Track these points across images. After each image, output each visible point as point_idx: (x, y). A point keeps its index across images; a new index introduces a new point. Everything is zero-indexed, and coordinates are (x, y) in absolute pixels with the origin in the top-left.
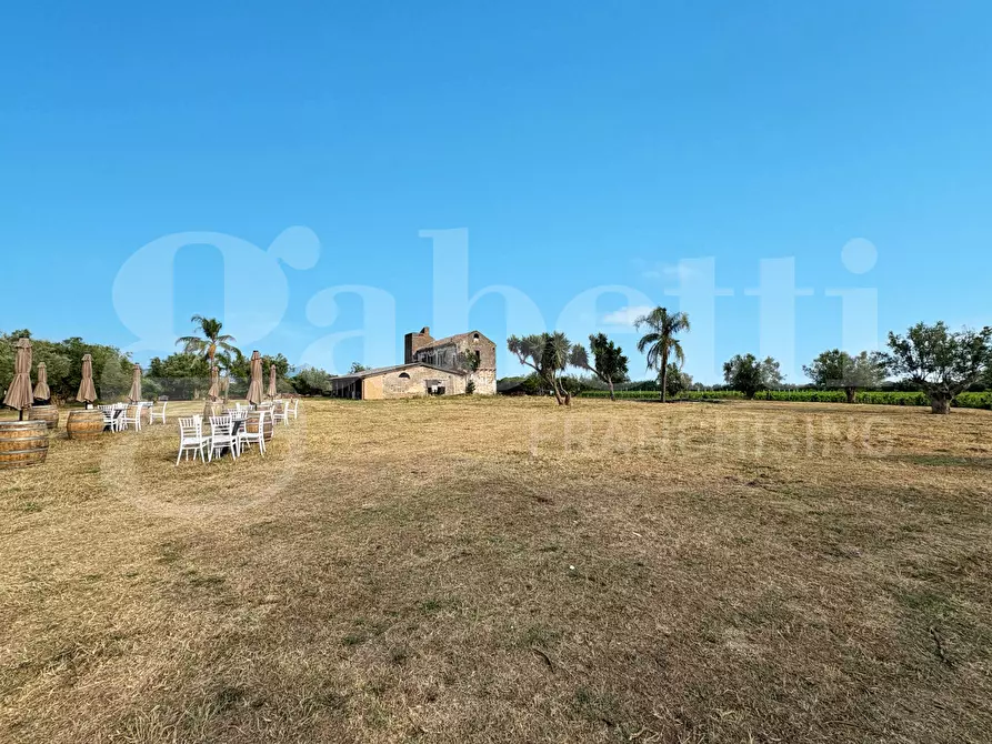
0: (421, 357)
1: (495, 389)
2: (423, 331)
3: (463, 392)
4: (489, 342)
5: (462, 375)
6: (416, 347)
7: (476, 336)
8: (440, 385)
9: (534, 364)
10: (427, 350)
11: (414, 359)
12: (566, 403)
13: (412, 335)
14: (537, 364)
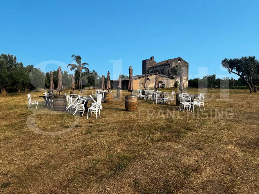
0: (150, 71)
1: (187, 84)
2: (151, 58)
3: (172, 86)
4: (186, 62)
5: (172, 78)
6: (148, 66)
7: (180, 60)
8: (163, 84)
9: (237, 73)
10: (153, 67)
11: (147, 72)
12: (255, 91)
13: (146, 60)
14: (239, 73)
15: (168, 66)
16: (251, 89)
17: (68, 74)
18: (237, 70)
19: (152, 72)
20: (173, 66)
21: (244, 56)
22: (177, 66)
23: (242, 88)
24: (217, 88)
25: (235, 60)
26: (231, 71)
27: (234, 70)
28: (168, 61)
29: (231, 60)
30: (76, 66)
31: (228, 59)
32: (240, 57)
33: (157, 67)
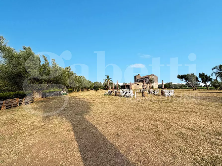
1: (158, 87)
2: (139, 75)
4: (156, 76)
6: (137, 78)
7: (153, 75)
10: (140, 79)
11: (137, 81)
12: (196, 89)
13: (136, 76)
14: (186, 81)
15: (148, 78)
16: (194, 88)
17: (101, 83)
18: (185, 80)
19: (139, 81)
20: (150, 78)
21: (188, 73)
22: (152, 78)
23: (188, 89)
24: (174, 88)
25: (184, 75)
26: (182, 80)
27: (184, 80)
28: (147, 76)
29: (181, 75)
30: (107, 80)
31: (180, 75)
32: (186, 74)
33: (142, 79)
